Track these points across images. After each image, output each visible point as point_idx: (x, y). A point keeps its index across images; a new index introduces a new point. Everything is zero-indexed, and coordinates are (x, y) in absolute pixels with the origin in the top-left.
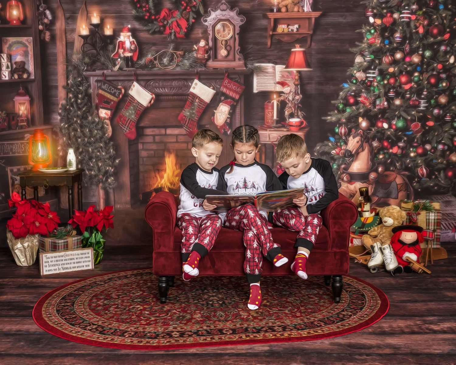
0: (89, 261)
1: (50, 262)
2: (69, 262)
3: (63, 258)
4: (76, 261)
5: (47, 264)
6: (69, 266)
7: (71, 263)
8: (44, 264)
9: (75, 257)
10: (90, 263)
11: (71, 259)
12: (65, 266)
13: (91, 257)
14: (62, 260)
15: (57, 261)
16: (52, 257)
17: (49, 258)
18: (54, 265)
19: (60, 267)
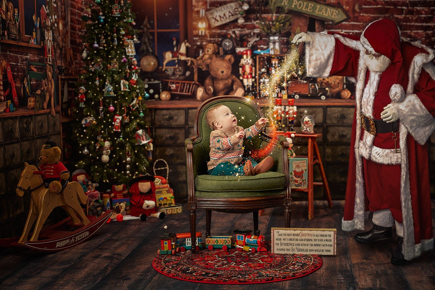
0: (331, 246)
1: (282, 239)
2: (306, 242)
3: (299, 238)
4: (313, 243)
5: (279, 242)
6: (305, 248)
7: (307, 245)
8: (276, 242)
9: (313, 238)
10: (332, 249)
11: (308, 240)
12: (301, 247)
13: (333, 240)
14: (297, 240)
15: (291, 240)
16: (285, 235)
17: (281, 235)
18: (287, 244)
19: (294, 247)
